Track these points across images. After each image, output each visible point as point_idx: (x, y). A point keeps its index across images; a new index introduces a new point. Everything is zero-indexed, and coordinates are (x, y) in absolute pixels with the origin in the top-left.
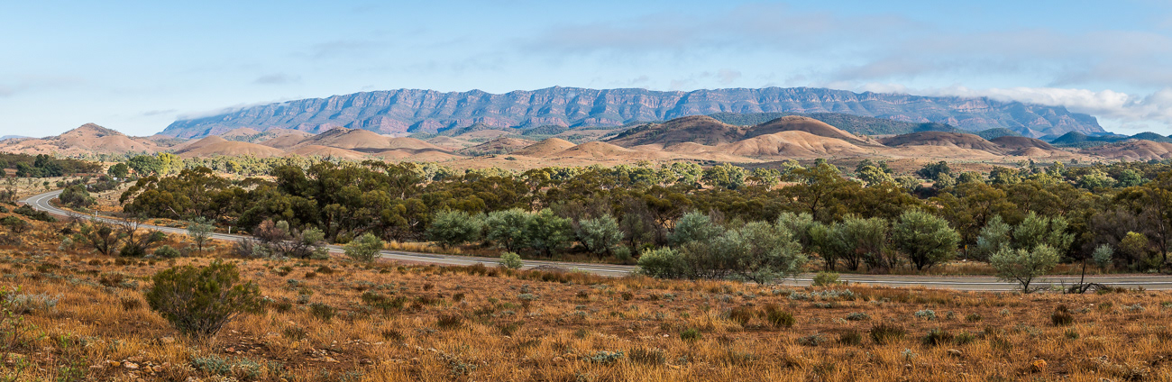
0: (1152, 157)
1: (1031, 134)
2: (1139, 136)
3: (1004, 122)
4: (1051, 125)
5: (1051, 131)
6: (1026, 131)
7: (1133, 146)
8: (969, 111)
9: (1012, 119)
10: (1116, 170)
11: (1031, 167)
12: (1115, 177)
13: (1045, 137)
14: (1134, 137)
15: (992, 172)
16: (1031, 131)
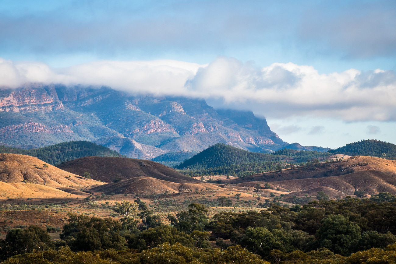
0: (380, 188)
1: (139, 152)
2: (350, 149)
3: (85, 131)
4: (175, 134)
5: (176, 146)
6: (127, 146)
7: (340, 168)
8: (16, 110)
9: (98, 124)
10: (310, 217)
11: (142, 215)
12: (310, 230)
13: (165, 157)
14: (341, 150)
15: (66, 227)
16: (138, 145)
